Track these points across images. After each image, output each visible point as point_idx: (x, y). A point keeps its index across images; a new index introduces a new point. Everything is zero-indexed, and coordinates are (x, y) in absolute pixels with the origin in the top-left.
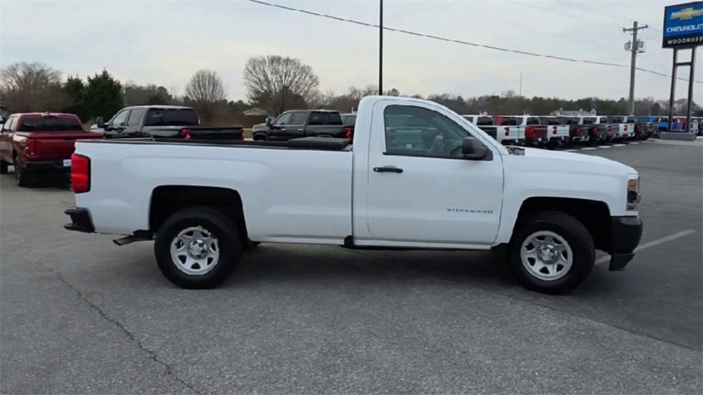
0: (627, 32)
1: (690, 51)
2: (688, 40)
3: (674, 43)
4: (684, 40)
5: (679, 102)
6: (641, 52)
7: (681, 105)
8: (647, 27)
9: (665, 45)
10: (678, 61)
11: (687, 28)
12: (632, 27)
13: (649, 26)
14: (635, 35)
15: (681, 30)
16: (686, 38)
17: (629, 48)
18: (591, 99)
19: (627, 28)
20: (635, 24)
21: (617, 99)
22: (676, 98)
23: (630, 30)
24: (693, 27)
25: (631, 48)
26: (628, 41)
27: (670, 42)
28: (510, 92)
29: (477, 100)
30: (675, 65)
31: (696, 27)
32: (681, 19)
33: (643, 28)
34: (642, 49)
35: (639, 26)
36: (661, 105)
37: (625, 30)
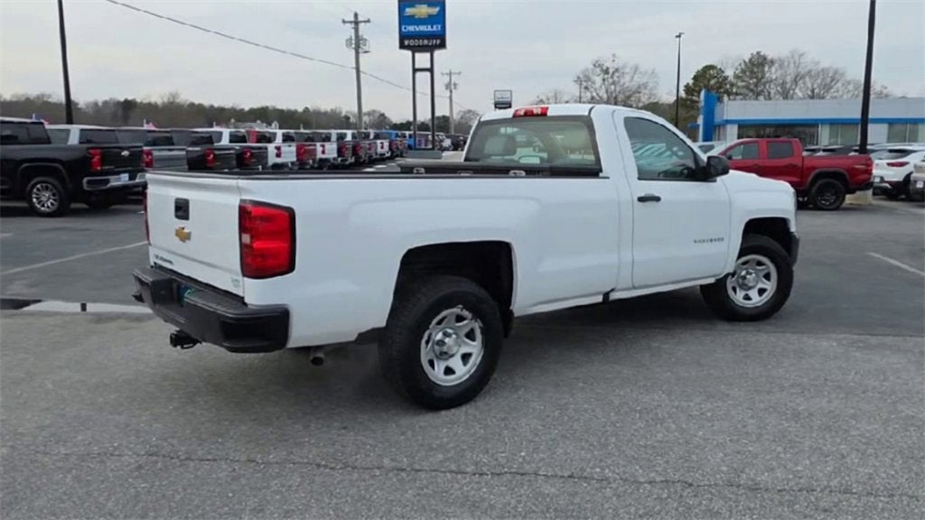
0: (348, 25)
1: (428, 55)
2: (426, 42)
3: (412, 44)
4: (421, 42)
5: (369, 114)
6: (366, 52)
7: (372, 117)
8: (368, 21)
9: (402, 46)
10: (417, 66)
11: (423, 28)
12: (352, 19)
13: (371, 20)
14: (357, 30)
15: (417, 29)
16: (423, 39)
17: (352, 44)
18: (267, 107)
19: (347, 20)
20: (356, 15)
21: (300, 109)
22: (365, 110)
23: (351, 22)
24: (430, 28)
25: (353, 46)
26: (349, 37)
27: (406, 43)
28: (174, 96)
29: (100, 104)
30: (415, 70)
31: (432, 27)
32: (416, 17)
33: (365, 22)
34: (366, 48)
35: (360, 19)
36: (352, 118)
37: (344, 22)
